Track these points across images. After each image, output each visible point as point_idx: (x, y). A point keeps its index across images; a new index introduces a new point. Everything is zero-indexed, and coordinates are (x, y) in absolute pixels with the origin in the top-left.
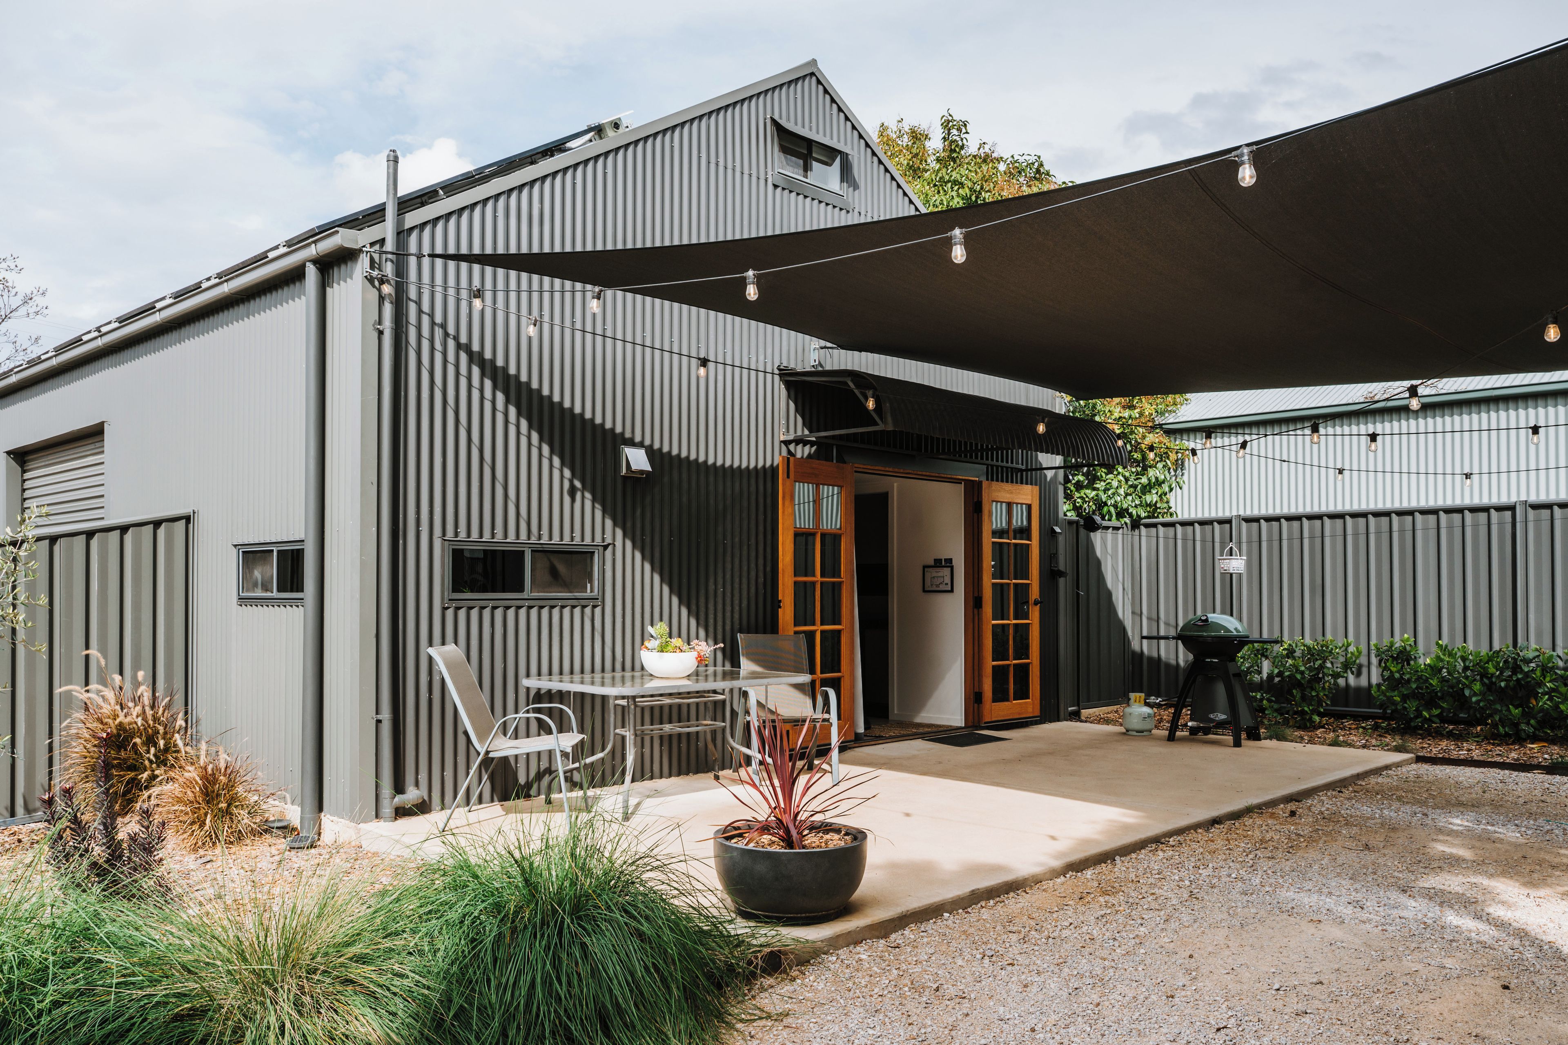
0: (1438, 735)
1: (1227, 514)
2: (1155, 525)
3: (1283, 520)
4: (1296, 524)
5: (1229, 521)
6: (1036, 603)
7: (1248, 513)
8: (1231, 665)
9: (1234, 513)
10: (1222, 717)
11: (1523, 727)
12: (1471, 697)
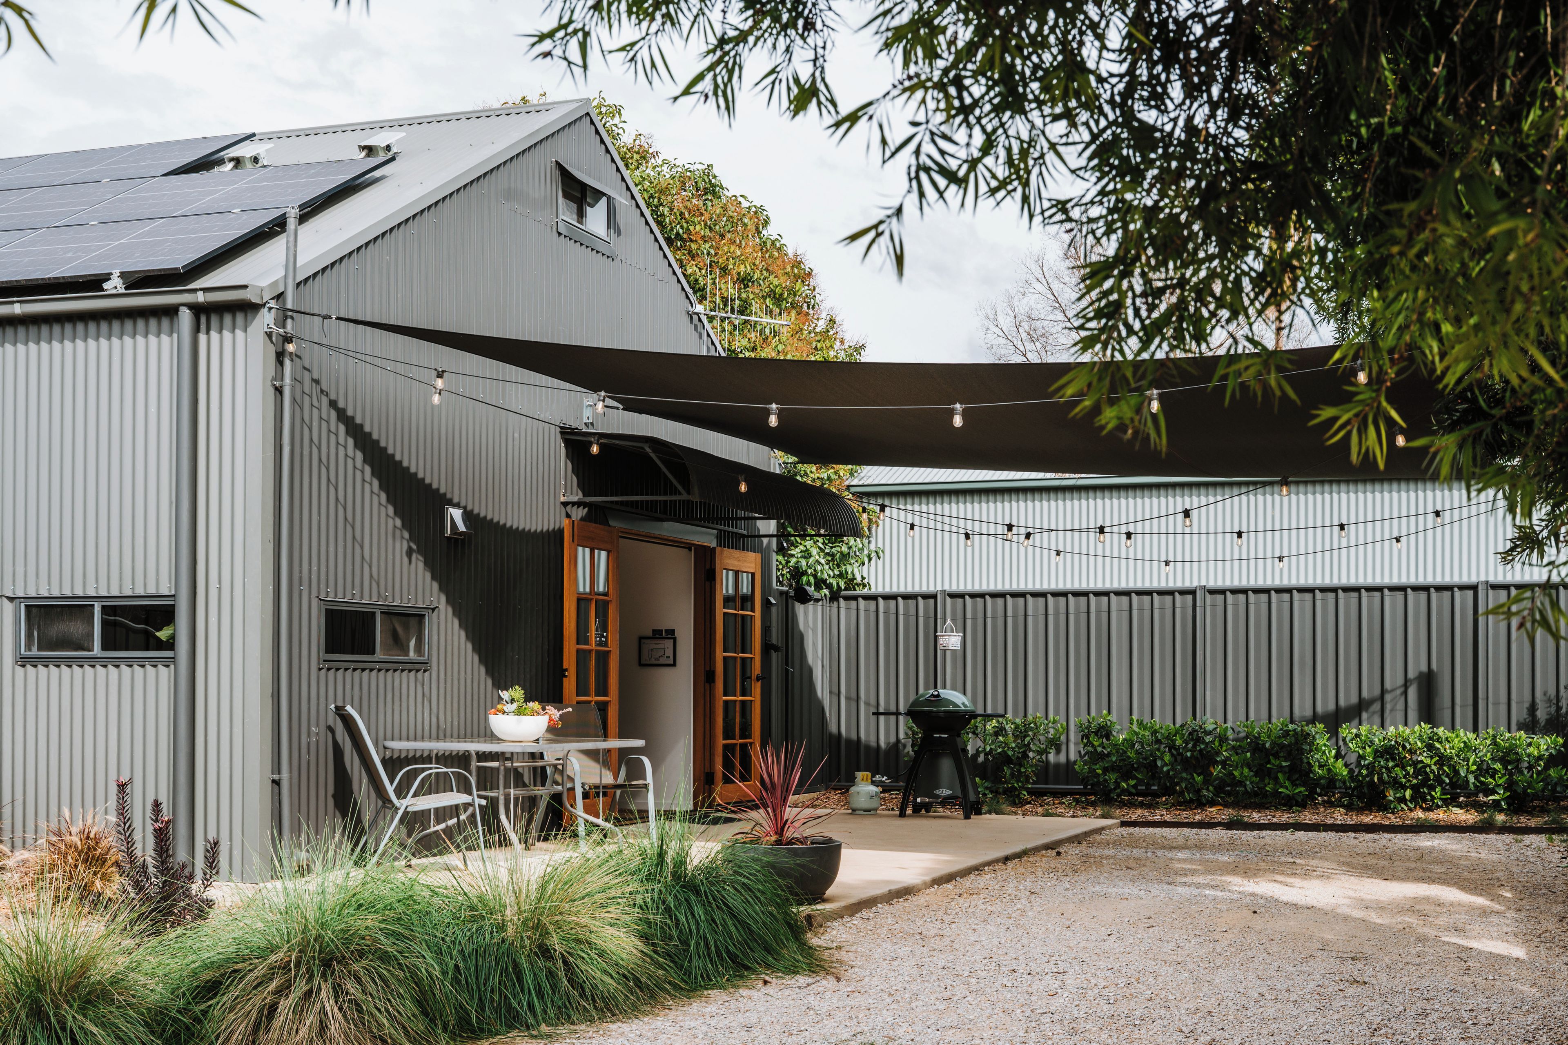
0: (1132, 805)
1: (932, 589)
2: (855, 598)
3: (987, 597)
4: (1000, 601)
5: (934, 596)
6: (758, 679)
7: (954, 588)
8: (958, 739)
9: (939, 588)
10: (947, 792)
11: (1205, 792)
12: (1162, 767)
